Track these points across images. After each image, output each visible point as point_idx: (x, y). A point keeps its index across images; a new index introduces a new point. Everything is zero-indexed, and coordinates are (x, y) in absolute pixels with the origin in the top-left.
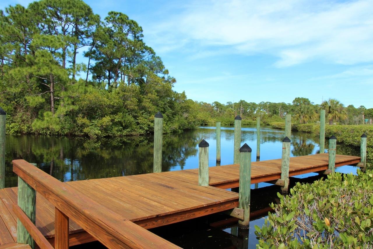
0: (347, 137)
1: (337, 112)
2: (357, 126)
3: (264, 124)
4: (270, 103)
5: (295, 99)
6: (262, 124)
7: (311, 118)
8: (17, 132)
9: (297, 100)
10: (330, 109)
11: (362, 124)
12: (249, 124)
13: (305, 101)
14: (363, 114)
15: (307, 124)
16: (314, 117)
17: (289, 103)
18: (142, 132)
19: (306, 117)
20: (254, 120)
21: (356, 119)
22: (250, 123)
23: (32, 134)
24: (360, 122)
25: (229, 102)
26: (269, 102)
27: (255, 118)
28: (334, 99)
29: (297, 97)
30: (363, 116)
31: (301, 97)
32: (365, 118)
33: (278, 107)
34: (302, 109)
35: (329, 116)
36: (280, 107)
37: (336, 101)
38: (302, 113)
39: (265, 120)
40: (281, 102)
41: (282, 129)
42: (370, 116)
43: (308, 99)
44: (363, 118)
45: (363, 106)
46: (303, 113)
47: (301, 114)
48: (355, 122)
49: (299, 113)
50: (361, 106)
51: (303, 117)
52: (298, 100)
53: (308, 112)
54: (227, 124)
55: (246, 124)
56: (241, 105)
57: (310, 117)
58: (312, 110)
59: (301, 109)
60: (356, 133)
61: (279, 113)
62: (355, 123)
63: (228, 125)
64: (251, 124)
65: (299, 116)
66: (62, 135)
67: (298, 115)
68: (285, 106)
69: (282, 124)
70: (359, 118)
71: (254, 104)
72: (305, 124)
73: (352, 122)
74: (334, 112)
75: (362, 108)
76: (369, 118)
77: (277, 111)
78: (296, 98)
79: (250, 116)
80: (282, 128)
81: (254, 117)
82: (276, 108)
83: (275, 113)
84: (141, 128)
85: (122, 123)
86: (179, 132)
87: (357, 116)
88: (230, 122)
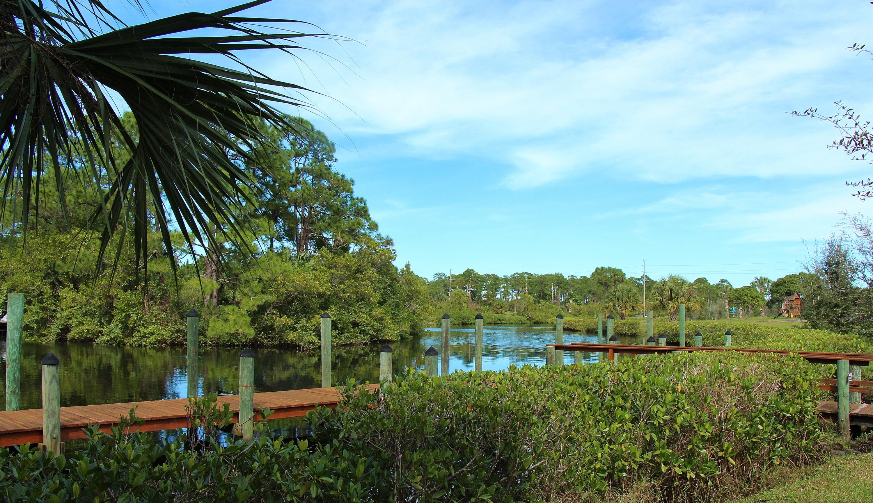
0: (705, 338)
1: (684, 299)
2: (716, 322)
3: (528, 322)
4: (529, 274)
5: (596, 271)
6: (525, 322)
7: (636, 308)
8: (159, 341)
9: (600, 271)
10: (671, 293)
11: (725, 317)
12: (500, 322)
13: (615, 275)
14: (726, 299)
15: (630, 320)
16: (640, 307)
17: (571, 276)
18: (367, 339)
19: (626, 308)
20: (497, 313)
21: (714, 308)
22: (500, 320)
23: (178, 344)
24: (721, 314)
25: (440, 274)
26: (527, 273)
27: (501, 308)
28: (677, 276)
29: (600, 267)
30: (727, 301)
31: (606, 267)
32: (729, 305)
33: (548, 285)
34: (618, 293)
35: (670, 306)
36: (553, 284)
37: (680, 280)
38: (618, 299)
39: (530, 314)
40: (553, 273)
41: (577, 331)
42: (739, 302)
43: (620, 270)
44: (727, 307)
45: (726, 281)
46: (620, 301)
47: (616, 303)
48: (712, 314)
49: (612, 300)
50: (722, 281)
51: (621, 307)
52: (602, 272)
53: (629, 298)
54: (456, 322)
55: (493, 321)
56: (468, 281)
57: (633, 307)
58: (636, 294)
59: (615, 292)
60: (717, 332)
61: (550, 296)
62: (711, 316)
63: (459, 324)
64: (503, 322)
65: (614, 305)
66: (238, 346)
67: (611, 304)
68: (563, 282)
69: (576, 322)
70: (720, 307)
71: (495, 278)
72: (625, 321)
73: (705, 315)
74: (678, 298)
75: (723, 285)
76: (738, 306)
77: (546, 292)
78: (597, 269)
79: (490, 304)
80: (577, 328)
81: (498, 307)
82: (546, 285)
83: (543, 296)
84: (363, 332)
85: (337, 323)
86: (408, 338)
87: (715, 302)
88: (460, 319)
